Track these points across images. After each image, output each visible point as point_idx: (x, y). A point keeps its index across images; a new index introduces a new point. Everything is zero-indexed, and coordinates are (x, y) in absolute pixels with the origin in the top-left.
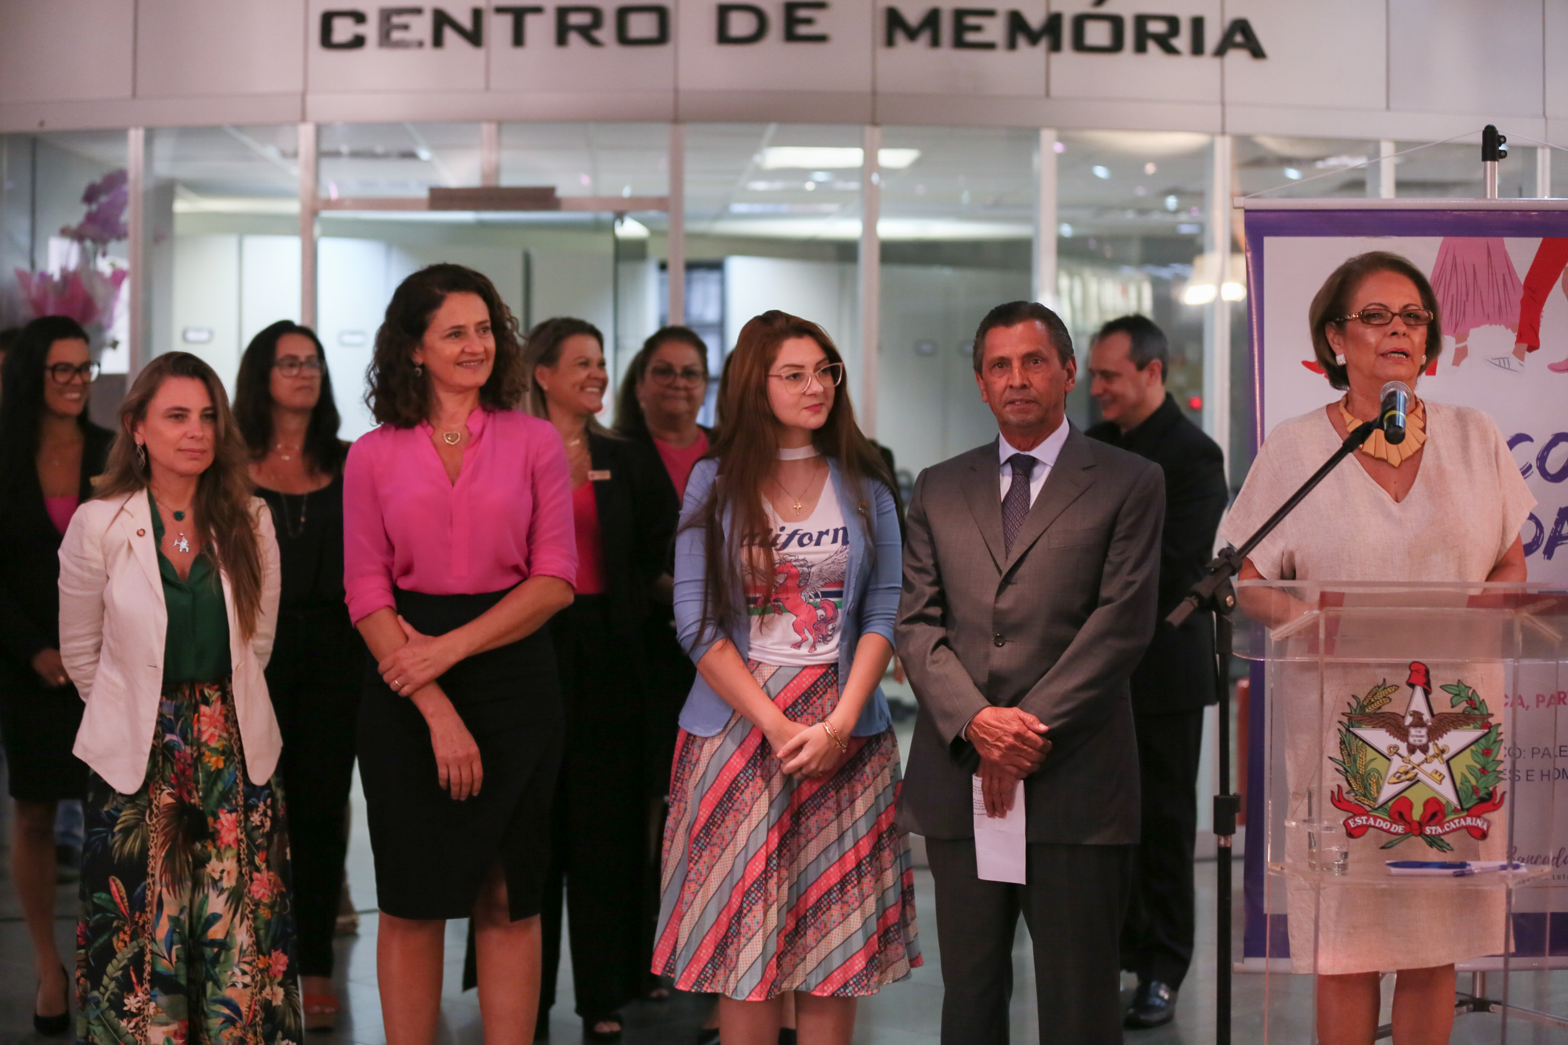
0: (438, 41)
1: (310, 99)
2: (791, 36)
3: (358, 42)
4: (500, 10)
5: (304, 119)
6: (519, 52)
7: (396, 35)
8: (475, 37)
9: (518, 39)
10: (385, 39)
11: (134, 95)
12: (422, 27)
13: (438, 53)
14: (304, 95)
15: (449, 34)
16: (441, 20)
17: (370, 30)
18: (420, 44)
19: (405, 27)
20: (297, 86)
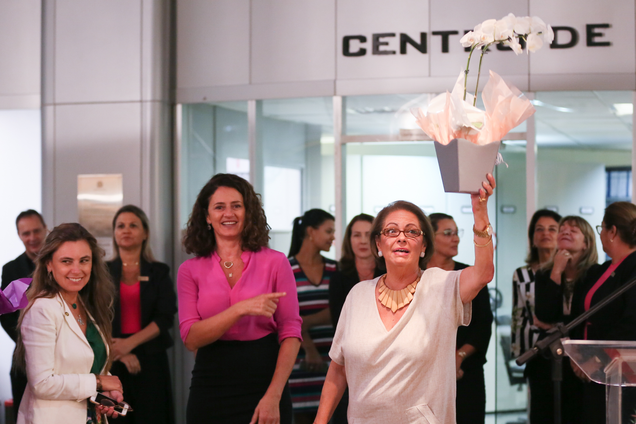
0: (403, 51)
1: (338, 83)
2: (590, 43)
3: (362, 52)
4: (435, 33)
5: (335, 94)
6: (445, 55)
7: (382, 48)
8: (422, 48)
9: (445, 48)
10: (376, 51)
11: (250, 83)
12: (395, 44)
13: (403, 56)
14: (335, 81)
15: (409, 47)
16: (405, 39)
17: (368, 46)
18: (394, 53)
19: (386, 44)
20: (333, 78)
